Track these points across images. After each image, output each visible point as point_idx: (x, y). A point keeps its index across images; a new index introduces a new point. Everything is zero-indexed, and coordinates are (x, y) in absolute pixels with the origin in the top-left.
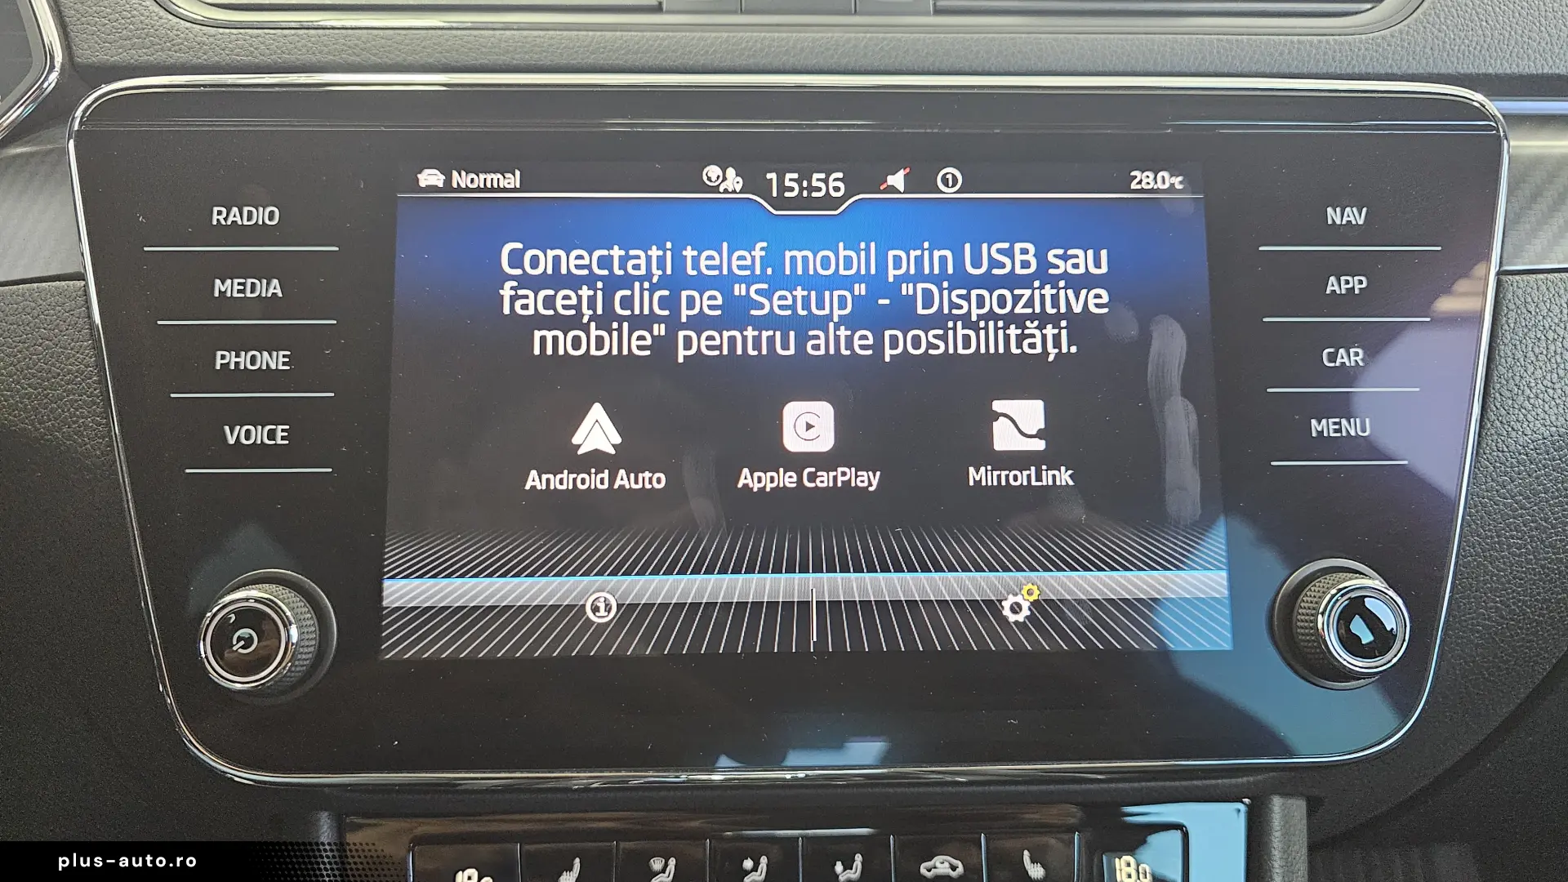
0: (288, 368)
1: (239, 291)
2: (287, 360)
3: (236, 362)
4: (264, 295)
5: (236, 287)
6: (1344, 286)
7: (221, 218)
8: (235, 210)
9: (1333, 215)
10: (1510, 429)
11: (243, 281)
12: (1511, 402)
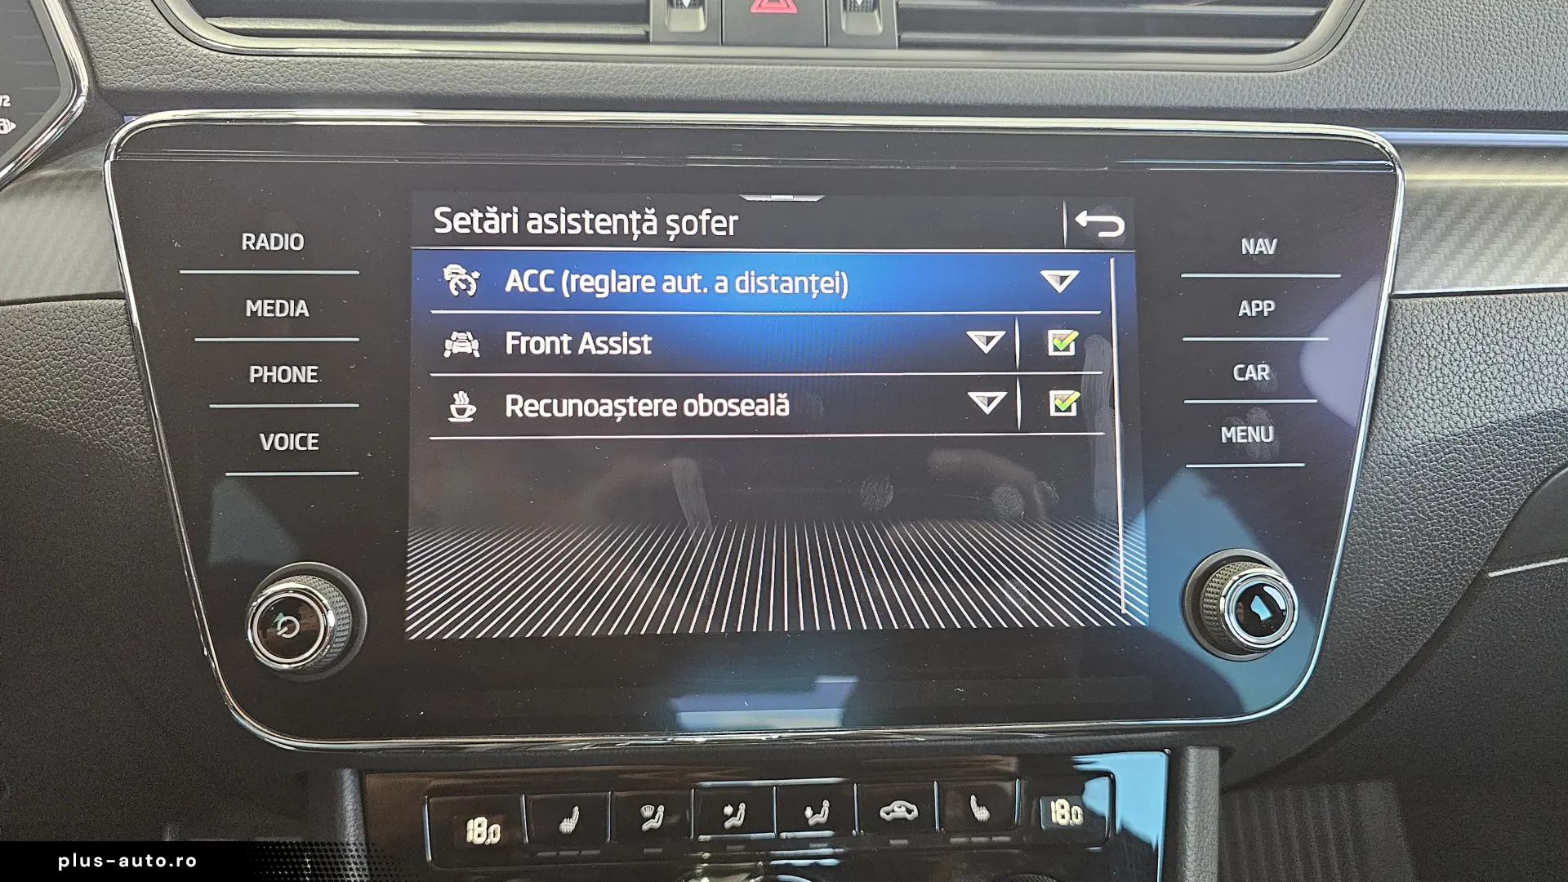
0: (316, 381)
1: (269, 311)
2: (315, 374)
3: (268, 376)
4: (292, 315)
5: (266, 308)
6: (1255, 310)
7: (250, 243)
8: (263, 236)
9: (1247, 246)
10: (1394, 435)
11: (272, 302)
12: (1396, 411)
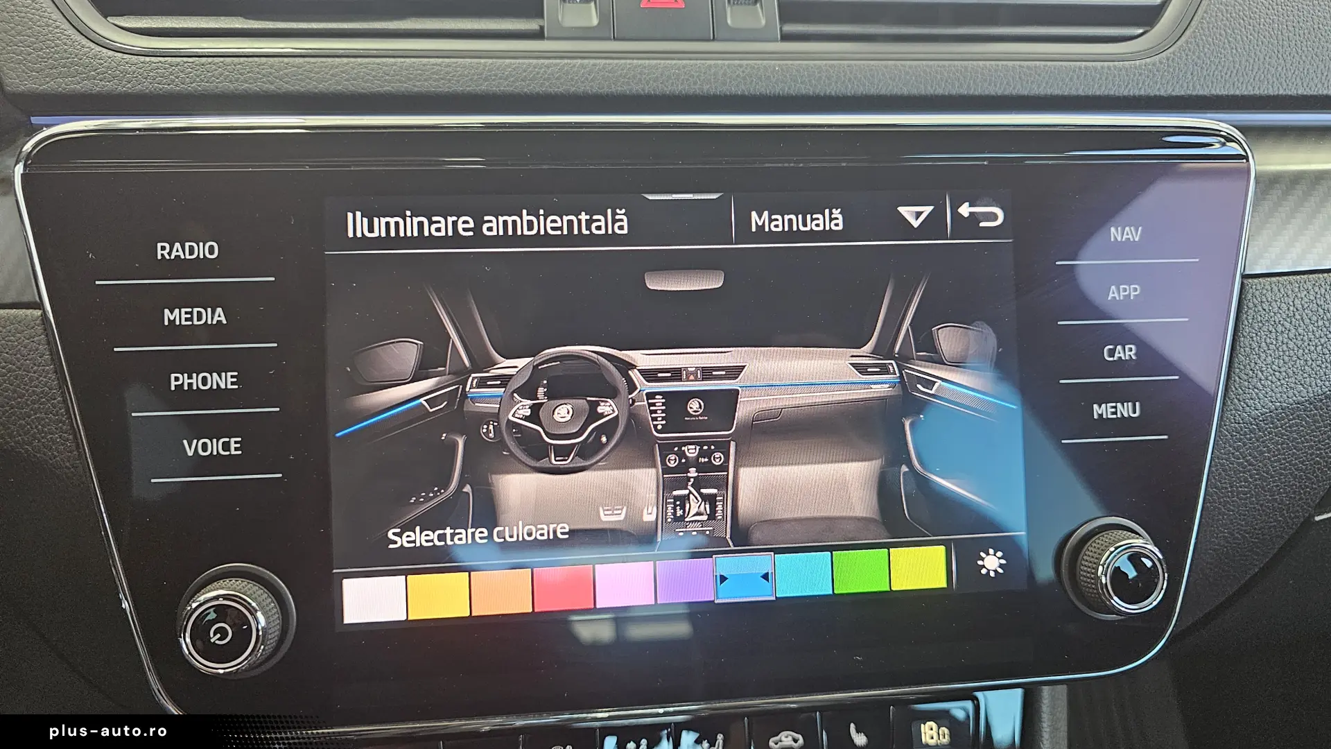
0: (236, 387)
1: (187, 319)
2: (235, 380)
3: (188, 383)
4: (209, 322)
5: (184, 316)
6: (1122, 293)
7: (165, 253)
8: (177, 245)
9: (1116, 234)
10: (1245, 406)
11: (190, 310)
12: (1247, 383)
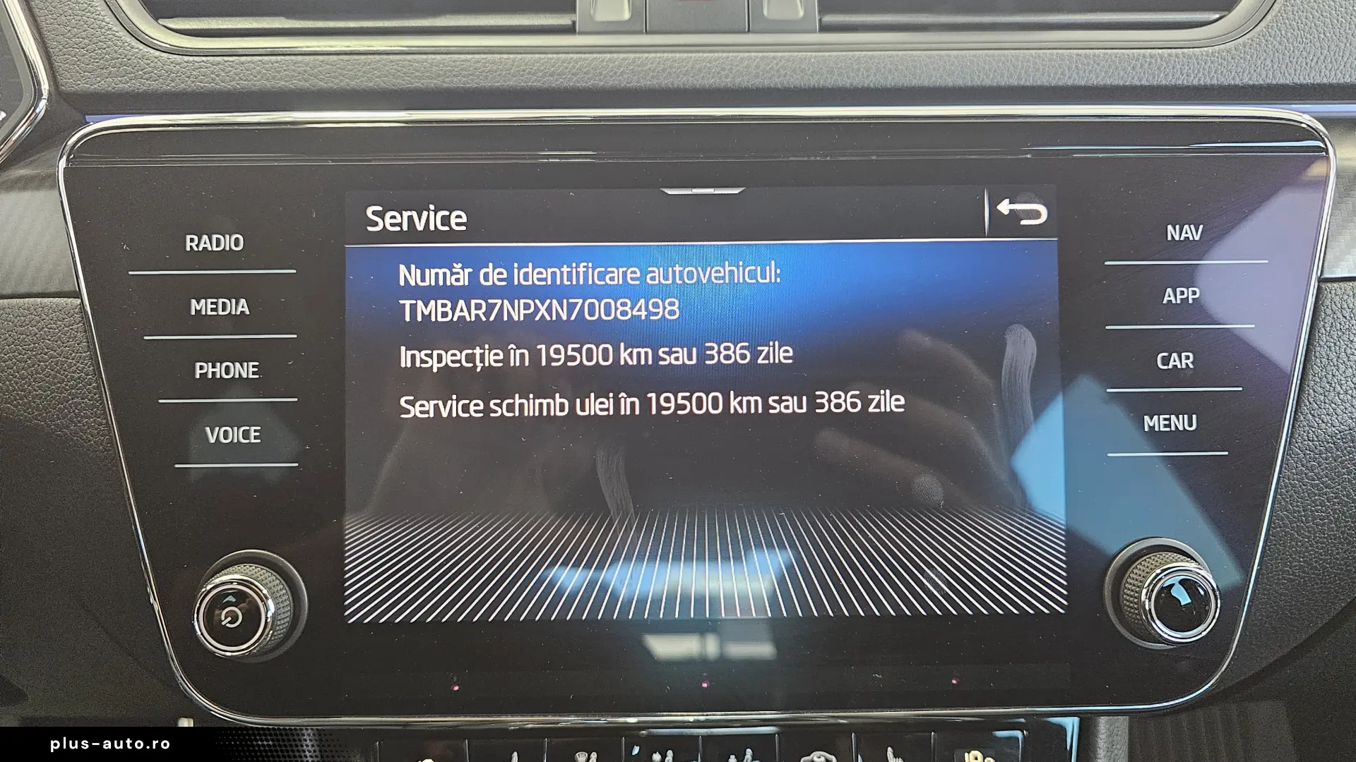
0: (257, 376)
1: (212, 310)
2: (256, 370)
3: (212, 372)
4: (233, 313)
5: (210, 306)
6: (1179, 297)
7: (194, 245)
8: (205, 237)
11: (215, 300)
